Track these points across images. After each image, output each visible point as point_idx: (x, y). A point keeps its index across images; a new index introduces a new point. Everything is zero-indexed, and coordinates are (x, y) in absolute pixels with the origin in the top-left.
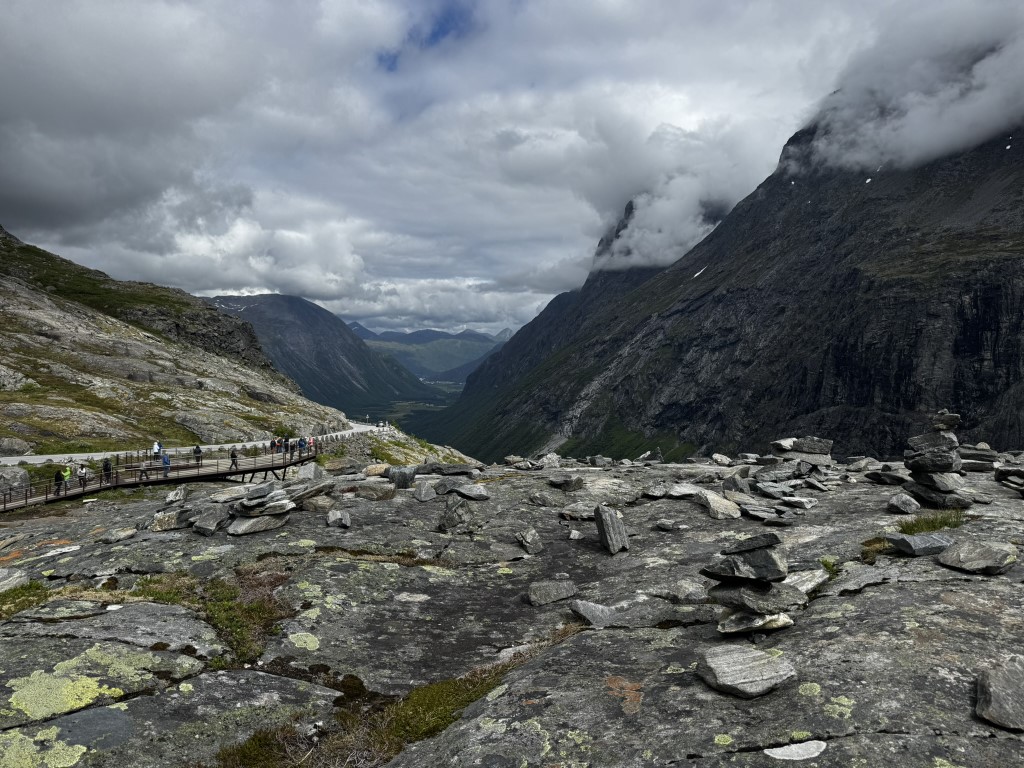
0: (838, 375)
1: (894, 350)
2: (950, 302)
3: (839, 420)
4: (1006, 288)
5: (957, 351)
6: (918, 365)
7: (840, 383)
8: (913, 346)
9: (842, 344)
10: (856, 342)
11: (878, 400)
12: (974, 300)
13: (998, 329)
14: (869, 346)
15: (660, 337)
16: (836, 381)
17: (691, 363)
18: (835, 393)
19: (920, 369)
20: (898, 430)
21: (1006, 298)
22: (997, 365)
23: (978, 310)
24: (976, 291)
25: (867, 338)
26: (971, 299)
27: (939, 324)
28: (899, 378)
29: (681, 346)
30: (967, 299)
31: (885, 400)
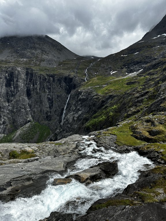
2: (3, 75)
4: (14, 73)
5: (6, 86)
13: (14, 81)
22: (14, 89)
23: (9, 77)
27: (2, 80)
30: (7, 74)
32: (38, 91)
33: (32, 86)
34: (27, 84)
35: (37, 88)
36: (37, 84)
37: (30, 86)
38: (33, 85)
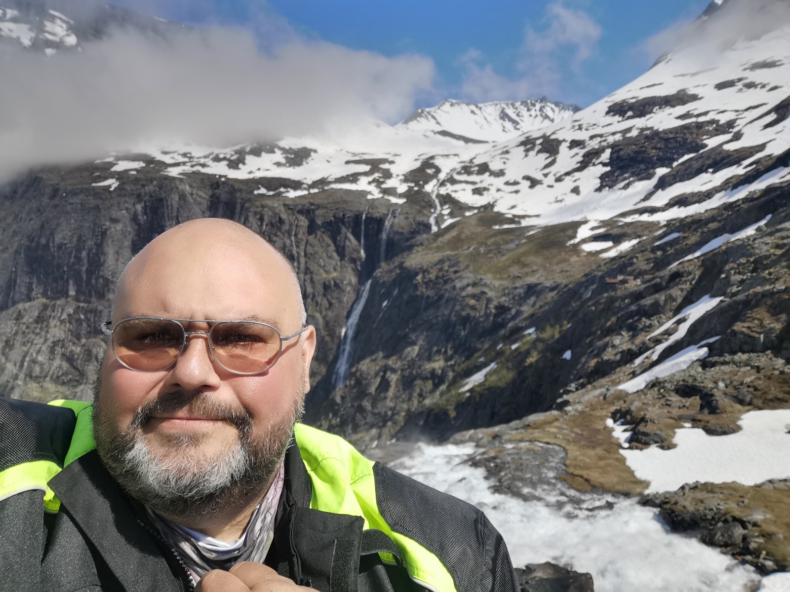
0: (31, 272)
1: (84, 249)
2: (127, 209)
3: (36, 314)
4: (167, 201)
5: (134, 249)
6: (105, 261)
7: (35, 280)
8: (100, 246)
9: (34, 244)
10: (48, 242)
11: (72, 293)
12: (145, 208)
14: (60, 247)
16: (30, 278)
18: (30, 289)
19: (106, 265)
20: (91, 316)
21: (167, 208)
23: (147, 217)
24: (145, 202)
25: (58, 239)
26: (142, 208)
27: (119, 227)
28: (90, 272)
30: (139, 207)
31: (78, 292)
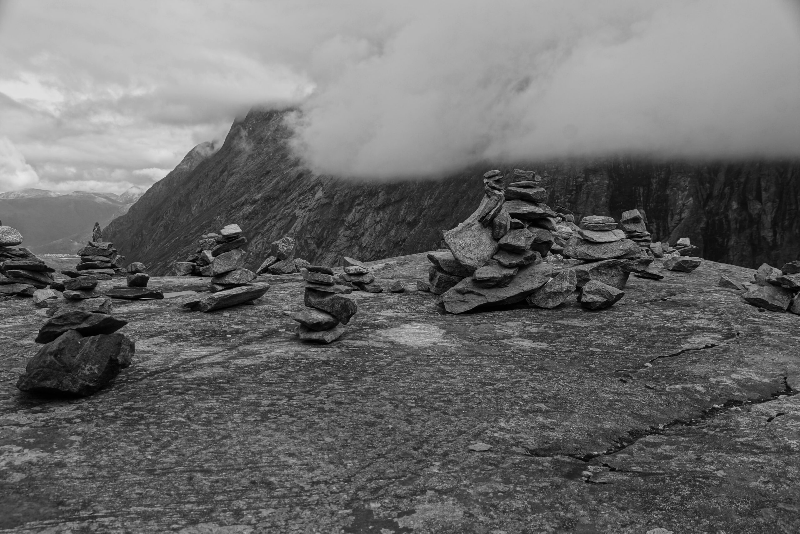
13: (650, 184)
15: (320, 194)
17: (354, 225)
29: (341, 204)
32: (768, 234)
33: (735, 205)
34: (710, 196)
35: (764, 217)
36: (764, 195)
37: (728, 207)
38: (744, 204)
